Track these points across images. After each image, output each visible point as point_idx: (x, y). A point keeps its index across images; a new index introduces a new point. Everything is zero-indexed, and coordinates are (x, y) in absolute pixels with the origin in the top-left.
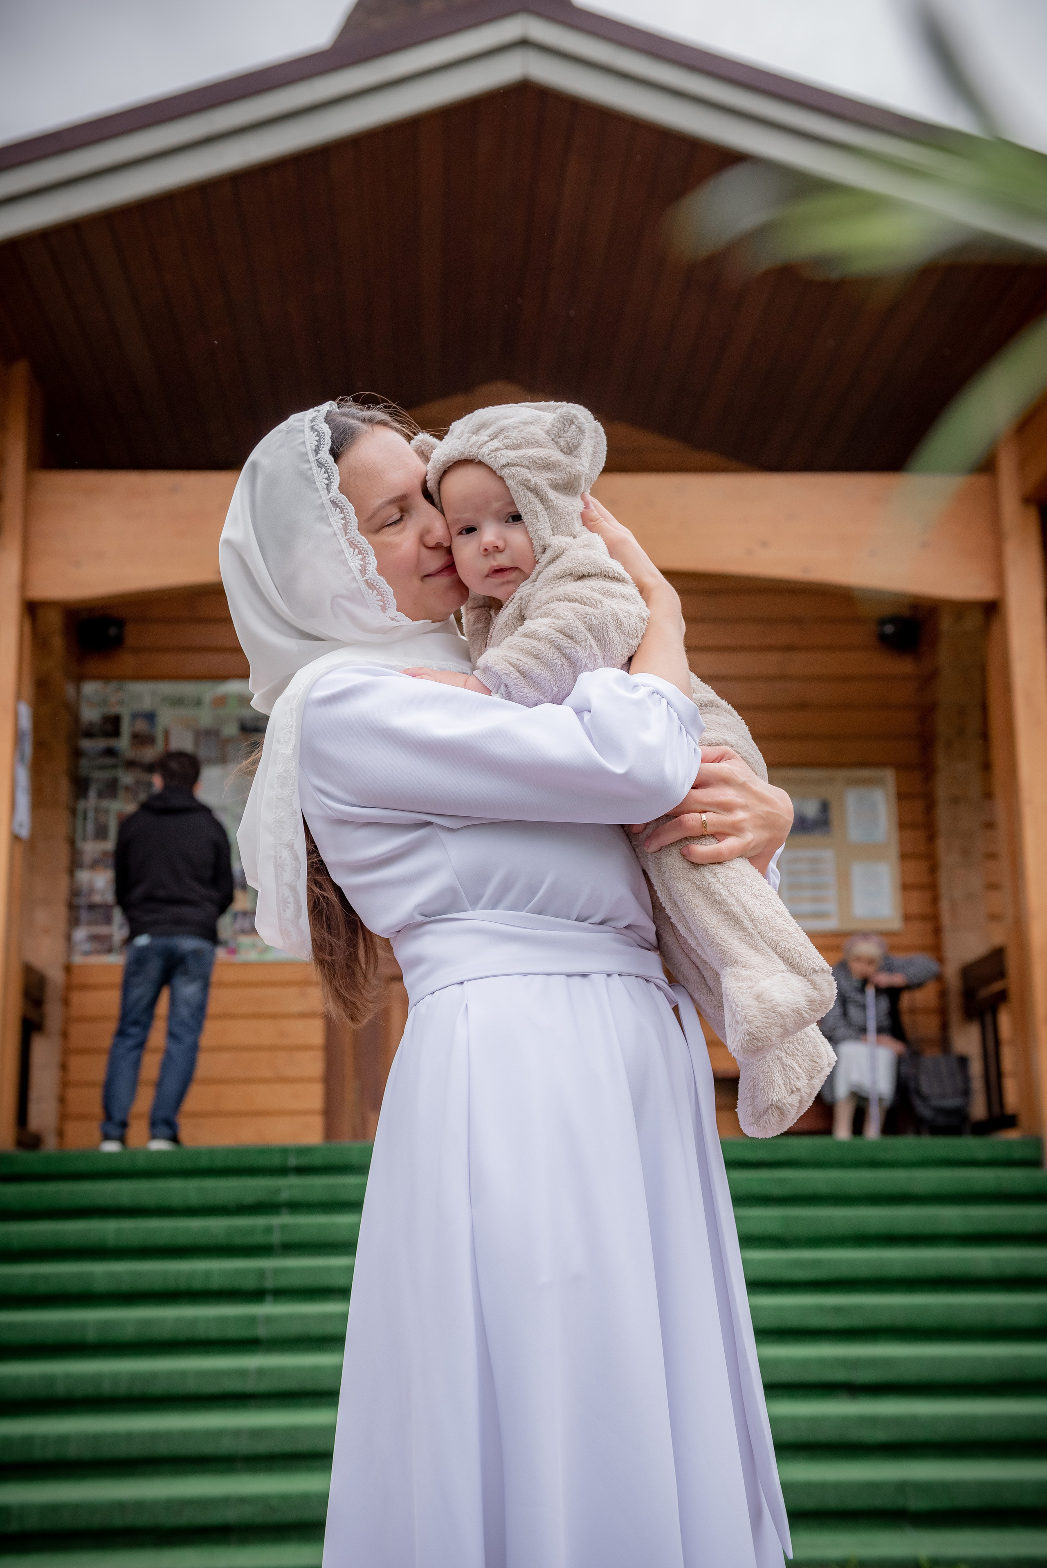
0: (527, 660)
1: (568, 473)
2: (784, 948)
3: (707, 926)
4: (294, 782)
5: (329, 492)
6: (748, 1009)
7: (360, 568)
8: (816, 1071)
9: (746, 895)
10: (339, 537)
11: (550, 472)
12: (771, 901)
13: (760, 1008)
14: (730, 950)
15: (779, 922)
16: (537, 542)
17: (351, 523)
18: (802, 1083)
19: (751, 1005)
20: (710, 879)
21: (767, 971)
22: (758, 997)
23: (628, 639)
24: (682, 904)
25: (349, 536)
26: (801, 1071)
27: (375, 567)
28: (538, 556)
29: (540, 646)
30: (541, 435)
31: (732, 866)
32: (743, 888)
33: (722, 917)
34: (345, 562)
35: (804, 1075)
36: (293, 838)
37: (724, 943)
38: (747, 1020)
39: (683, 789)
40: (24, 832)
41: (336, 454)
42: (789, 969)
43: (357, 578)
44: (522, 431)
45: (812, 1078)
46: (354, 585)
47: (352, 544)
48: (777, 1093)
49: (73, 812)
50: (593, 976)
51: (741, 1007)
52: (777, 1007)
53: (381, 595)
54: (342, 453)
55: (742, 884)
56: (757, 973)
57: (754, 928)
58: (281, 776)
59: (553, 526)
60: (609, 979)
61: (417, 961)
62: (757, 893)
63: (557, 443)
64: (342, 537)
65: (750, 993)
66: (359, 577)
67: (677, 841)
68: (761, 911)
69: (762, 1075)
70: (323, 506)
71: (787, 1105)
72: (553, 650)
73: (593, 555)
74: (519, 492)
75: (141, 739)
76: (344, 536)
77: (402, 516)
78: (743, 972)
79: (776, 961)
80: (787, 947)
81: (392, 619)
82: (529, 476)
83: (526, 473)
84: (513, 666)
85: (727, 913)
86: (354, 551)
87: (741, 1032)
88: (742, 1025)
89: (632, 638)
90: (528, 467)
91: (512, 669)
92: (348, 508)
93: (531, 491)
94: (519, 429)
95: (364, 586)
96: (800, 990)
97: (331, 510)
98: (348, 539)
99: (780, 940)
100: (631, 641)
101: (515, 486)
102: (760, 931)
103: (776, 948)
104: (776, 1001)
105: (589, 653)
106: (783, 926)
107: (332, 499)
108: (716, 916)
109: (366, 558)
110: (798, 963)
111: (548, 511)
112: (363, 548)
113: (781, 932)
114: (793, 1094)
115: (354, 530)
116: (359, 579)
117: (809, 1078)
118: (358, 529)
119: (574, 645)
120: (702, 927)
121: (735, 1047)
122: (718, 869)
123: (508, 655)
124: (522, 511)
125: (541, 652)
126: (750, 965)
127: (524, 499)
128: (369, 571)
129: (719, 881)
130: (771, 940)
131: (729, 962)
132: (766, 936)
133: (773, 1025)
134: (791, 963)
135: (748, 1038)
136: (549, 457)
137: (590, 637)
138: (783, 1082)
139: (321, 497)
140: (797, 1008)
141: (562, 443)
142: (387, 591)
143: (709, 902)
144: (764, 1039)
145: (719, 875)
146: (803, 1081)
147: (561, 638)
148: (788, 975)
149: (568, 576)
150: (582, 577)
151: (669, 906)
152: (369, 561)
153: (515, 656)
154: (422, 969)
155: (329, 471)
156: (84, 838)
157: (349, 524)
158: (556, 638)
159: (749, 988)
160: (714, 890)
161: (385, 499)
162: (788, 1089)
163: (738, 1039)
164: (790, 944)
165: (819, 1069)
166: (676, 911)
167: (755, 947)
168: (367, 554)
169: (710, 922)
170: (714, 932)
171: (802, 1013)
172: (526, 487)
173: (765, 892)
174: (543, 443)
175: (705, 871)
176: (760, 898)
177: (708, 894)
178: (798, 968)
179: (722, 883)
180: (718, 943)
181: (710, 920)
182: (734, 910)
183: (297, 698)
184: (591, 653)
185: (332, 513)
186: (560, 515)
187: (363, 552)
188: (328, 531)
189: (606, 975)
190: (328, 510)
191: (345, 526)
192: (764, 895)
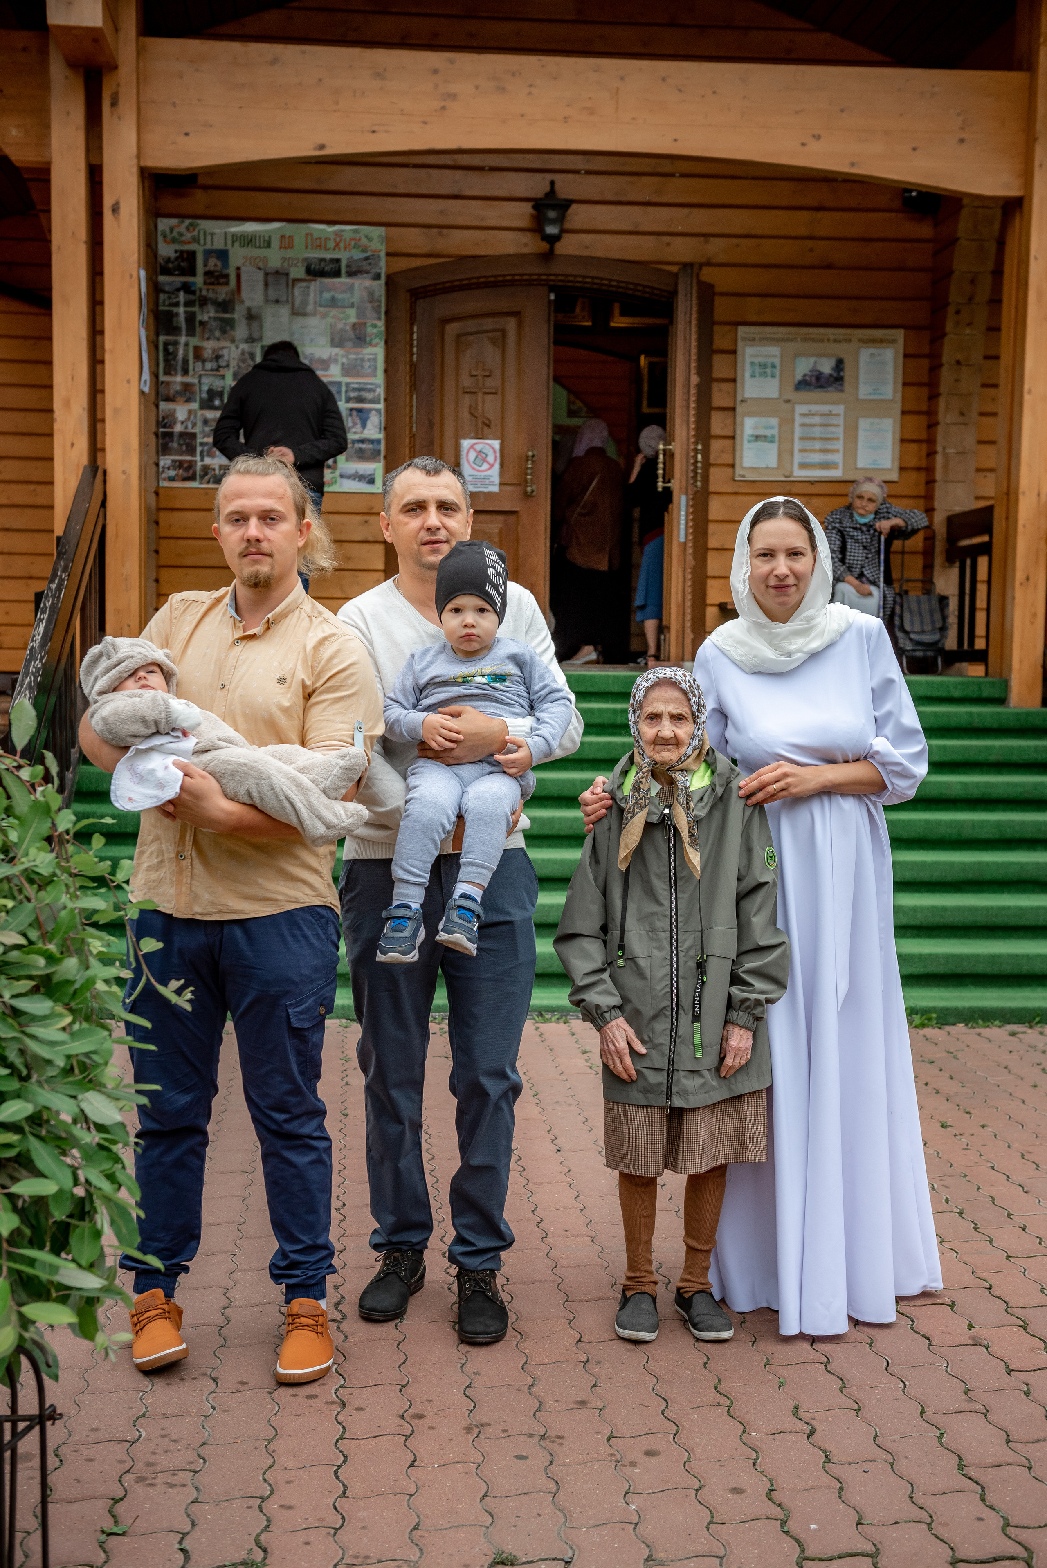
75: (215, 278)
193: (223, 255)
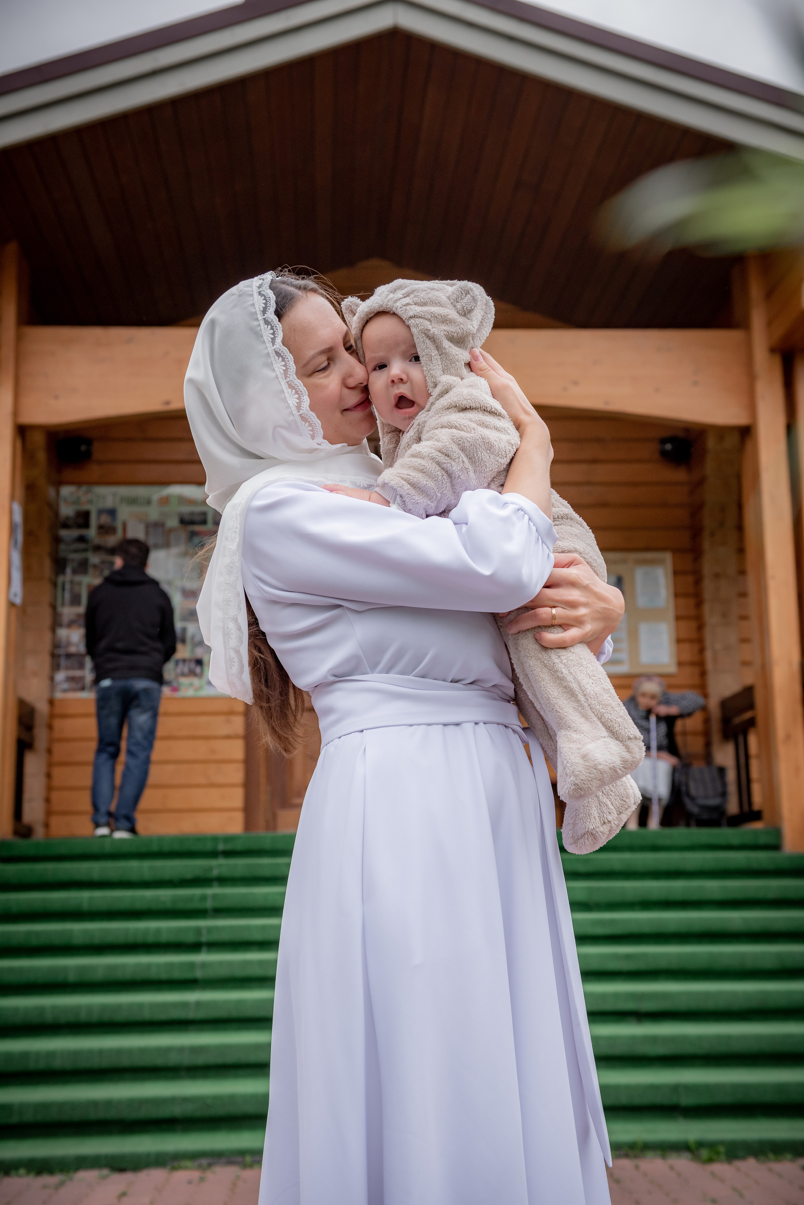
0: (415, 474)
1: (461, 329)
2: (608, 719)
3: (550, 696)
4: (238, 571)
5: (273, 344)
6: (576, 765)
7: (296, 405)
8: (624, 808)
9: (582, 675)
10: (281, 380)
11: (447, 326)
12: (601, 680)
13: (585, 766)
14: (565, 717)
15: (606, 698)
16: (429, 379)
17: (290, 369)
18: (612, 817)
19: (578, 762)
20: (555, 660)
21: (592, 736)
22: (584, 757)
23: (497, 458)
24: (532, 677)
25: (288, 379)
26: (612, 807)
27: (308, 405)
28: (431, 390)
29: (424, 463)
30: (443, 298)
31: (572, 651)
32: (580, 668)
33: (562, 690)
34: (284, 400)
35: (614, 811)
36: (237, 614)
37: (561, 711)
38: (574, 774)
39: (536, 587)
40: (18, 600)
41: (279, 314)
42: (610, 735)
43: (294, 412)
44: (429, 293)
45: (621, 813)
46: (291, 418)
47: (291, 386)
48: (593, 823)
49: (55, 584)
50: (464, 725)
51: (570, 764)
52: (598, 765)
53: (312, 426)
54: (284, 313)
55: (580, 665)
56: (585, 737)
57: (585, 701)
58: (228, 566)
59: (444, 369)
60: (477, 726)
61: (329, 711)
62: (591, 674)
63: (455, 306)
64: (283, 380)
65: (578, 753)
66: (295, 412)
67: (532, 628)
68: (592, 688)
69: (583, 808)
70: (268, 355)
71: (600, 833)
72: (434, 465)
73: (475, 393)
74: (420, 339)
75: (105, 530)
76: (284, 379)
77: (329, 363)
78: (575, 736)
79: (601, 728)
80: (610, 718)
81: (318, 444)
82: (430, 327)
83: (427, 324)
84: (405, 480)
85: (565, 687)
86: (292, 391)
87: (569, 782)
88: (570, 778)
89: (501, 458)
90: (429, 320)
91: (404, 482)
92: (289, 357)
93: (430, 339)
94: (427, 292)
95: (299, 419)
96: (617, 752)
97: (275, 358)
98: (287, 382)
99: (605, 712)
100: (500, 460)
101: (417, 334)
102: (590, 704)
103: (601, 718)
104: (598, 761)
105: (462, 467)
106: (608, 701)
107: (276, 350)
108: (557, 689)
109: (301, 397)
110: (617, 731)
111: (442, 356)
112: (299, 389)
113: (606, 706)
114: (605, 825)
115: (293, 375)
116: (295, 414)
117: (618, 813)
118: (296, 375)
119: (450, 461)
120: (546, 697)
121: (563, 793)
122: (562, 652)
123: (400, 472)
124: (420, 354)
125: (426, 467)
126: (580, 731)
127: (423, 345)
128: (303, 407)
129: (562, 662)
130: (598, 712)
131: (564, 726)
132: (594, 708)
133: (595, 779)
134: (612, 730)
135: (574, 787)
136: (447, 315)
137: (463, 455)
138: (598, 815)
139: (267, 348)
140: (613, 766)
141: (459, 306)
142: (316, 424)
143: (553, 677)
144: (586, 789)
145: (562, 657)
146: (613, 815)
147: (440, 455)
148: (609, 740)
149: (453, 408)
150: (464, 409)
151: (522, 677)
152: (304, 399)
153: (405, 472)
154: (332, 718)
155: (274, 328)
156: (63, 604)
157: (289, 370)
158: (436, 456)
159: (578, 749)
160: (557, 669)
161: (317, 351)
162: (602, 821)
163: (566, 787)
164: (612, 716)
165: (627, 807)
166: (527, 681)
167: (585, 716)
168: (302, 394)
169: (552, 693)
170: (555, 701)
171: (617, 770)
172: (426, 335)
173: (596, 673)
174: (444, 304)
175: (551, 653)
176: (593, 677)
177: (553, 672)
178: (617, 735)
179: (564, 664)
180: (557, 710)
181: (552, 692)
182: (571, 686)
183: (241, 506)
184: (463, 467)
185: (275, 361)
186: (450, 361)
187: (299, 392)
188: (272, 375)
189: (474, 724)
190: (273, 359)
191: (286, 371)
192: (596, 675)
193: (112, 513)
